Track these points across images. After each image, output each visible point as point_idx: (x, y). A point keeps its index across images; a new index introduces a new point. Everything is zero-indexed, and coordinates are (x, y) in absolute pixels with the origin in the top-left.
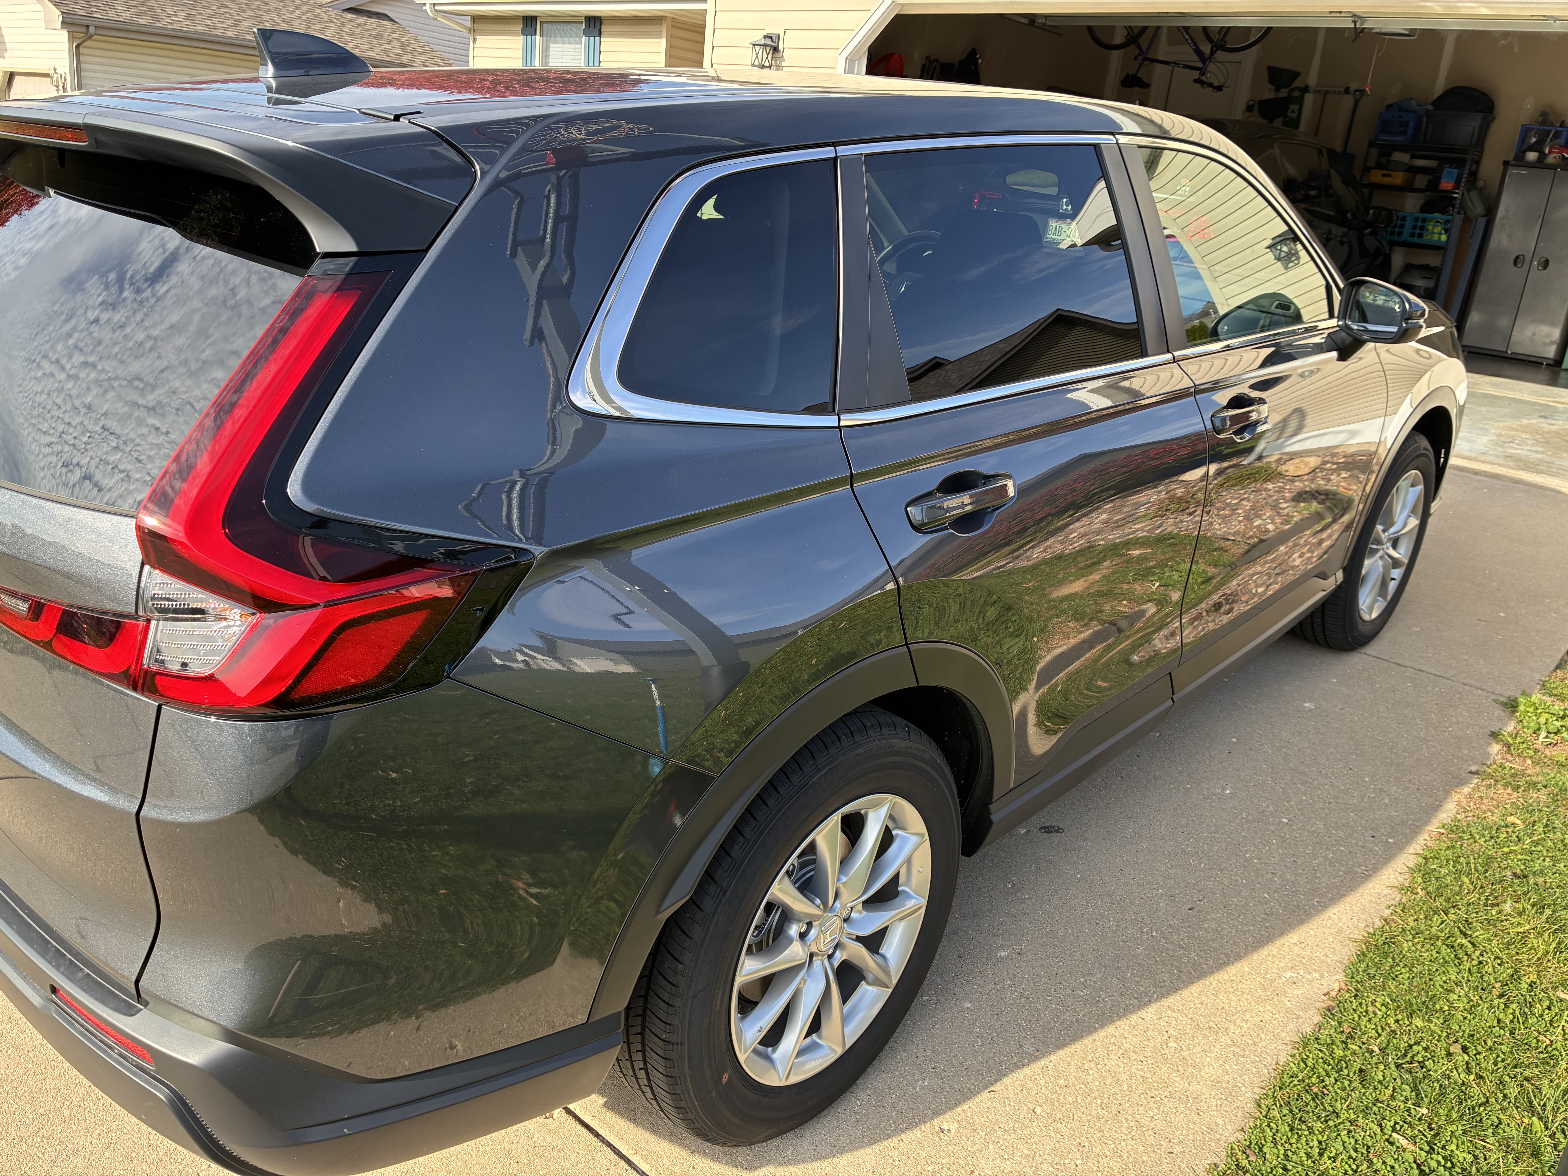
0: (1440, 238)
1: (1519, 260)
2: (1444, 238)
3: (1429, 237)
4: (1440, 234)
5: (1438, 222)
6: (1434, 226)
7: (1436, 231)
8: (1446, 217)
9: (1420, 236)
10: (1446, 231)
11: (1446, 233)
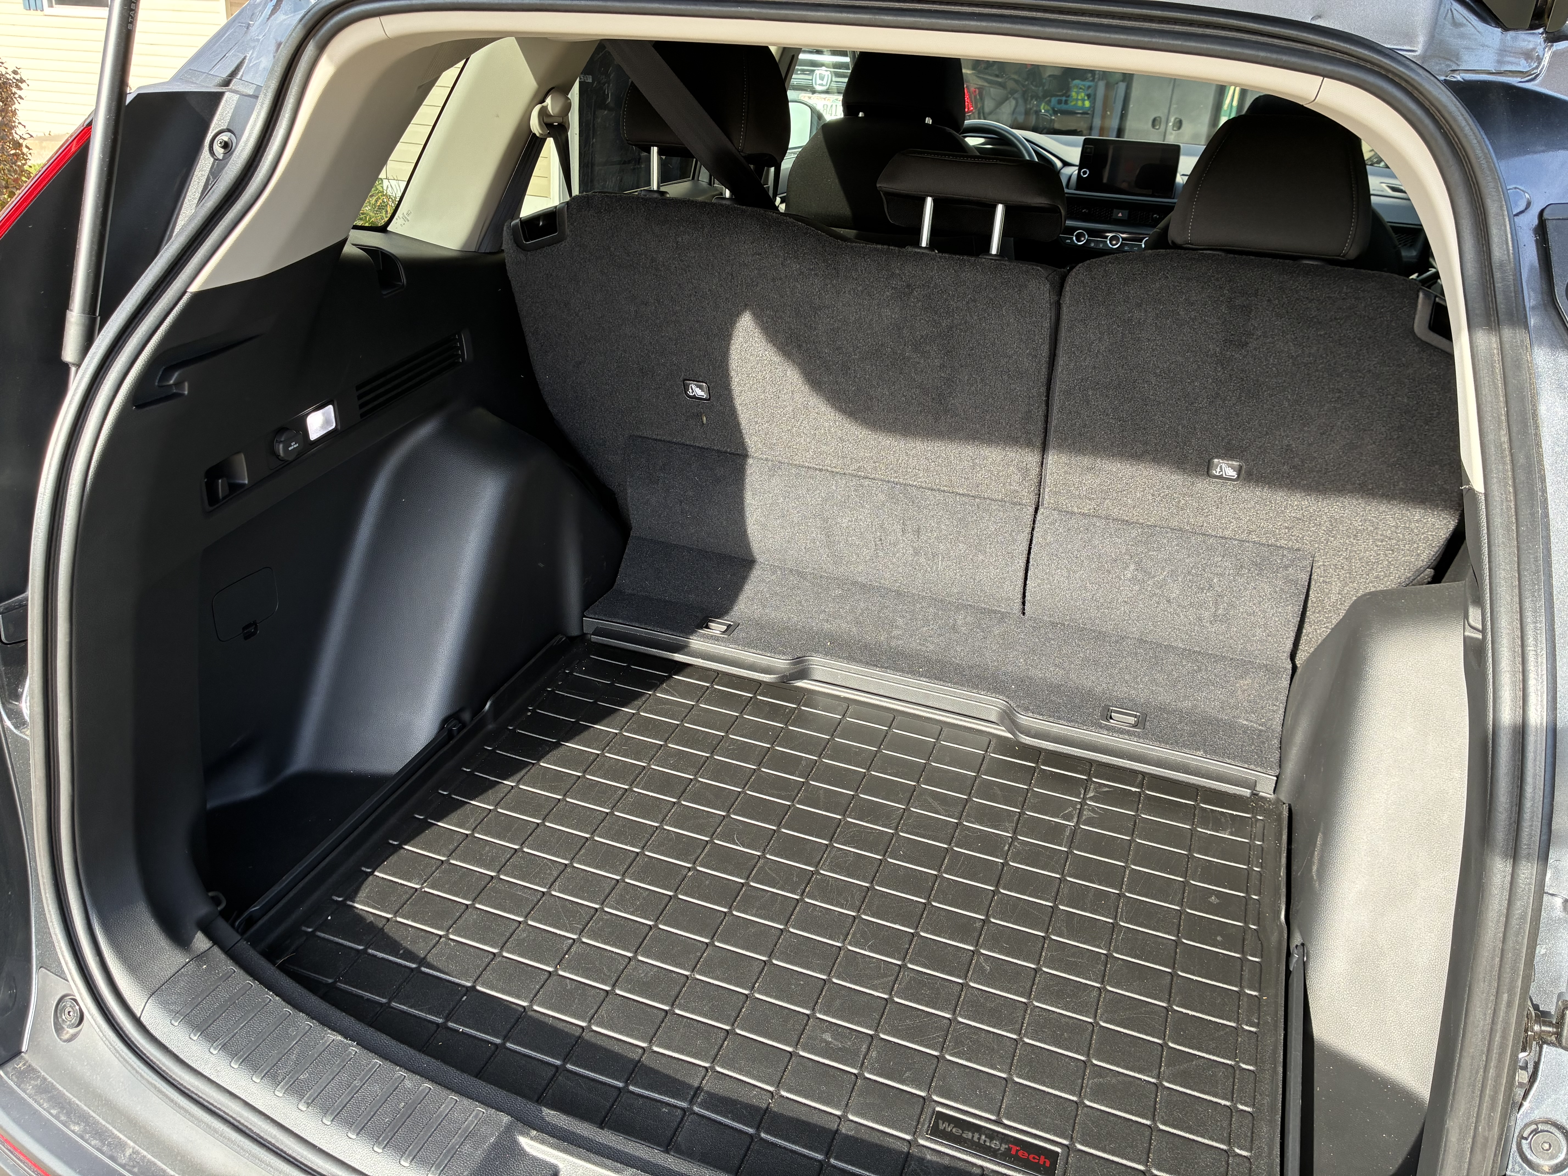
0: (1084, 104)
1: (1156, 123)
2: (1087, 104)
3: (1073, 103)
4: (1083, 100)
5: (1081, 88)
6: (1078, 93)
7: (1080, 98)
8: (1087, 83)
9: (1066, 102)
10: (1089, 96)
11: (1089, 98)
